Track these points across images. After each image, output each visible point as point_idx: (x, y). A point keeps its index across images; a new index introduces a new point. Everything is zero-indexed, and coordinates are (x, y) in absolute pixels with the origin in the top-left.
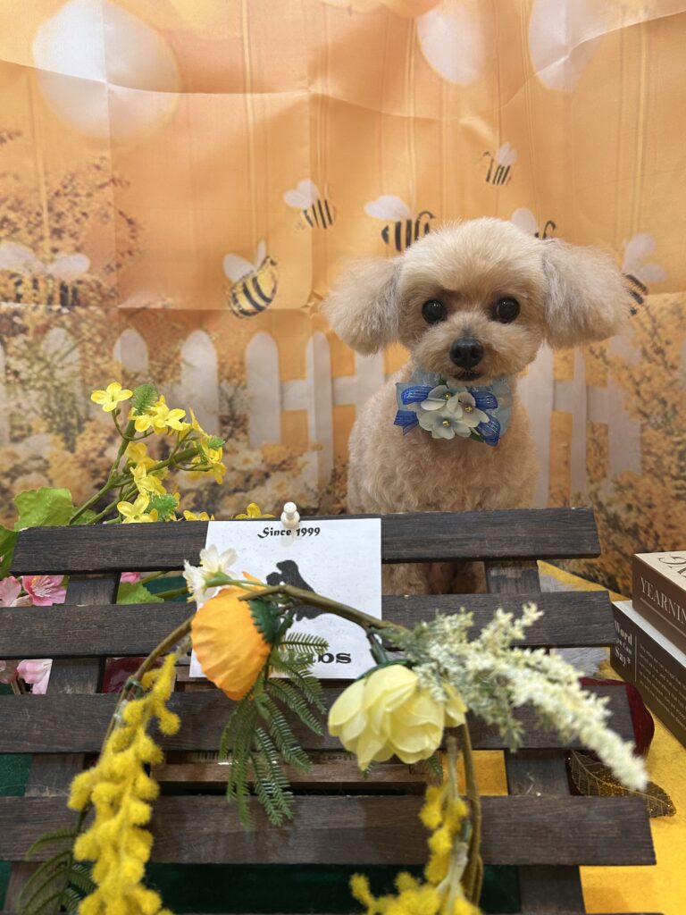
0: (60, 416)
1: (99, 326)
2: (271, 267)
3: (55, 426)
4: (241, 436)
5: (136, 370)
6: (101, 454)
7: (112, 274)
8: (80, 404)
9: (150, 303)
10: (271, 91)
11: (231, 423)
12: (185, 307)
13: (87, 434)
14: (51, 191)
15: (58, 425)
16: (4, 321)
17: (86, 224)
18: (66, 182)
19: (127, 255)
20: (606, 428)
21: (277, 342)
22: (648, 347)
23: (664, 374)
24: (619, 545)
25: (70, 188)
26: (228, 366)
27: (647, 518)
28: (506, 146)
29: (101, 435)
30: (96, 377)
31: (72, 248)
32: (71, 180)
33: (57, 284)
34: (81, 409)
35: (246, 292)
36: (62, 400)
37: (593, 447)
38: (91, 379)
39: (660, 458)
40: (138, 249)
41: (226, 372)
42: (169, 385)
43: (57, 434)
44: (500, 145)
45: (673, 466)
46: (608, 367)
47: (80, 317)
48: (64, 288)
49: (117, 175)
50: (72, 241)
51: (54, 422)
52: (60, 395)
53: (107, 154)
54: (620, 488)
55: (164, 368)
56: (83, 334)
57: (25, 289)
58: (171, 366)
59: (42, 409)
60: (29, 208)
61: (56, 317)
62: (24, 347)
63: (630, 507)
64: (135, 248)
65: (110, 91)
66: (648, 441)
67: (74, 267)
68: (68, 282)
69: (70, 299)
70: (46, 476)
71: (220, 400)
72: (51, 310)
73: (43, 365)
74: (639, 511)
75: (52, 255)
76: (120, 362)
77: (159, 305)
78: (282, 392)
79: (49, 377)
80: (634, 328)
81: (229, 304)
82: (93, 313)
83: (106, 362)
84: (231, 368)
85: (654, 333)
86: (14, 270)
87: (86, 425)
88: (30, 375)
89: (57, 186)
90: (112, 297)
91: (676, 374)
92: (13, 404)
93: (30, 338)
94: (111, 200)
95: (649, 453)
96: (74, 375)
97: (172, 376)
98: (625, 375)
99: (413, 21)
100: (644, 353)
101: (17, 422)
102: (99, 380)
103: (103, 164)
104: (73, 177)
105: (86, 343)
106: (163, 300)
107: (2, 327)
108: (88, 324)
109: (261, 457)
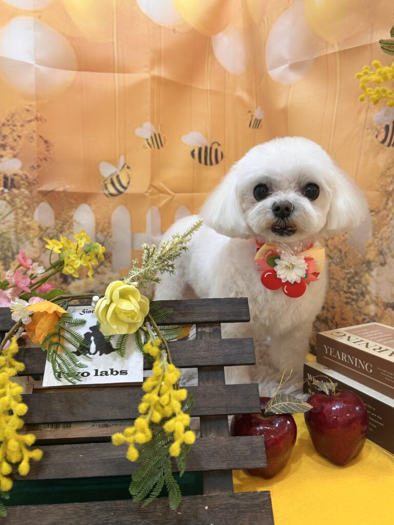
0: (2, 251)
1: (27, 200)
2: (127, 170)
4: (108, 264)
5: (47, 226)
7: (35, 171)
8: (13, 244)
9: (57, 188)
10: (129, 72)
12: (77, 190)
17: (21, 142)
18: (9, 118)
19: (44, 161)
21: (130, 212)
24: (319, 328)
25: (11, 122)
26: (101, 225)
27: (332, 314)
28: (259, 108)
30: (23, 229)
31: (11, 156)
32: (12, 117)
33: (2, 176)
34: (14, 247)
35: (113, 183)
36: (3, 242)
38: (20, 230)
39: (338, 281)
40: (50, 158)
41: (100, 227)
42: (66, 234)
44: (257, 107)
45: (345, 286)
47: (15, 194)
48: (6, 178)
49: (39, 115)
50: (11, 151)
53: (33, 103)
55: (64, 224)
56: (17, 204)
58: (68, 224)
61: (1, 194)
64: (48, 156)
65: (36, 69)
66: (332, 272)
67: (12, 166)
68: (8, 175)
69: (9, 184)
74: (328, 310)
76: (38, 220)
77: (61, 189)
78: (133, 240)
81: (103, 190)
82: (23, 192)
83: (30, 221)
84: (103, 226)
87: (19, 257)
89: (4, 121)
90: (34, 184)
94: (35, 129)
95: (333, 278)
96: (10, 227)
97: (69, 229)
99: (210, 38)
102: (25, 231)
103: (31, 109)
104: (13, 115)
105: (18, 210)
106: (64, 186)
108: (20, 199)
109: (119, 276)
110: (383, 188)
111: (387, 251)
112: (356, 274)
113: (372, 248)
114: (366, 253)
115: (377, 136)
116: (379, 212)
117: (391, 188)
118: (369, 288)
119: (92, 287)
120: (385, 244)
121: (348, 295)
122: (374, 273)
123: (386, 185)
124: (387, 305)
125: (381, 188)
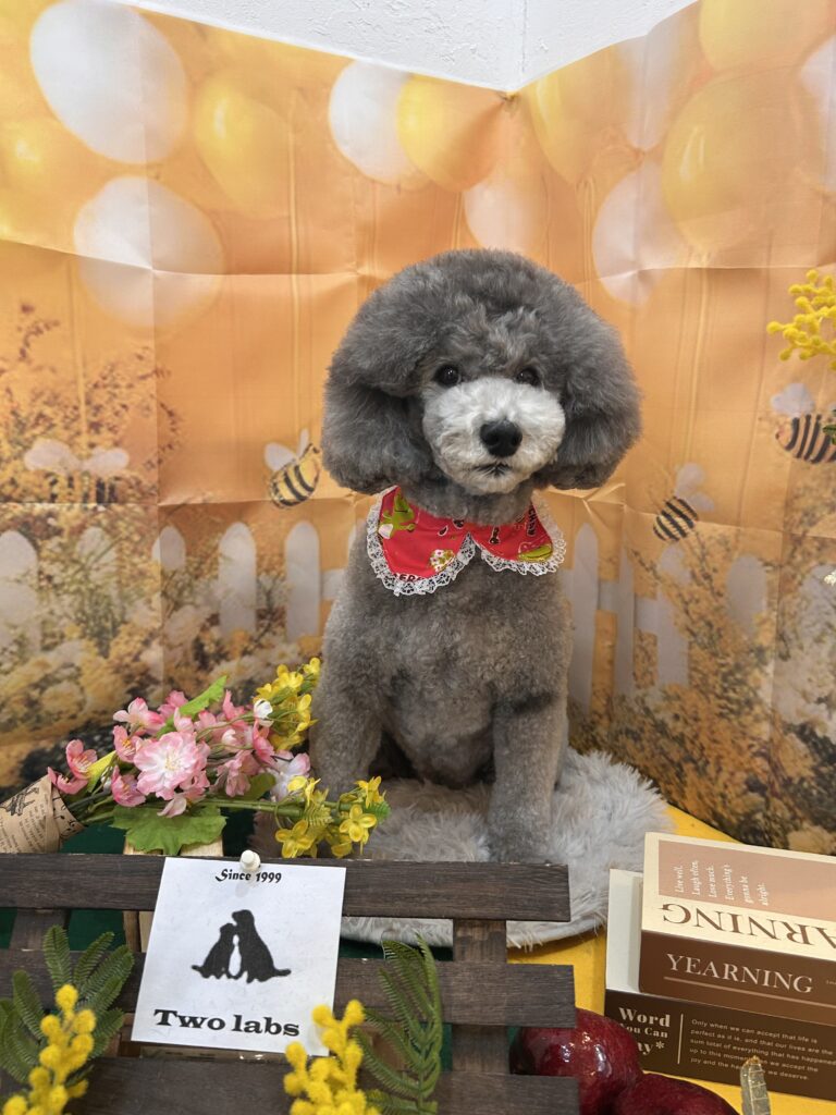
0: (94, 620)
1: (138, 524)
2: (315, 455)
3: (88, 631)
4: (279, 630)
5: (174, 569)
6: (136, 659)
7: (154, 470)
8: (116, 606)
9: (190, 499)
10: (316, 272)
11: (269, 616)
12: (226, 500)
13: (121, 638)
14: (89, 382)
15: (92, 630)
16: (38, 523)
17: (127, 417)
18: (106, 372)
19: (167, 450)
20: (655, 638)
21: (319, 532)
22: (697, 570)
23: (711, 598)
24: (666, 750)
25: (109, 379)
27: (693, 730)
29: (137, 638)
30: (132, 577)
31: (110, 443)
32: (111, 371)
33: (93, 481)
34: (117, 612)
35: (288, 481)
36: (97, 603)
37: (641, 655)
38: (127, 579)
39: (705, 677)
40: (178, 442)
41: (265, 564)
42: (206, 581)
43: (90, 640)
45: (717, 686)
46: (657, 581)
47: (117, 514)
48: (100, 485)
49: (160, 366)
50: (110, 435)
51: (87, 628)
52: (94, 598)
53: (151, 344)
54: (667, 698)
55: (201, 563)
56: (121, 532)
57: (62, 488)
58: (209, 561)
59: (76, 614)
60: (66, 403)
61: (92, 516)
62: (58, 550)
63: (677, 717)
64: (175, 440)
65: (156, 278)
66: (695, 658)
67: (111, 462)
68: (105, 479)
69: (107, 496)
70: (78, 684)
71: (258, 594)
72: (86, 509)
73: (77, 567)
77: (199, 500)
78: (322, 582)
79: (83, 579)
80: (684, 549)
82: (131, 510)
83: (145, 562)
84: (270, 560)
85: (702, 559)
86: (49, 469)
87: (122, 628)
88: (64, 579)
89: (96, 378)
90: (152, 495)
91: (722, 601)
92: (46, 610)
93: (64, 540)
94: (153, 392)
95: (695, 669)
96: (110, 575)
97: (210, 570)
98: (674, 592)
99: (460, 194)
100: (693, 575)
101: (49, 630)
102: (135, 581)
103: (147, 354)
104: (113, 367)
105: (123, 542)
106: (204, 494)
107: (35, 531)
108: (125, 522)
109: (298, 649)
110: (788, 528)
111: (792, 636)
112: (738, 667)
113: (767, 626)
114: (756, 635)
115: (777, 436)
116: (781, 566)
117: (799, 532)
118: (760, 694)
119: (249, 674)
120: (789, 623)
121: (723, 702)
122: (770, 669)
123: (791, 525)
124: (788, 728)
125: (784, 527)
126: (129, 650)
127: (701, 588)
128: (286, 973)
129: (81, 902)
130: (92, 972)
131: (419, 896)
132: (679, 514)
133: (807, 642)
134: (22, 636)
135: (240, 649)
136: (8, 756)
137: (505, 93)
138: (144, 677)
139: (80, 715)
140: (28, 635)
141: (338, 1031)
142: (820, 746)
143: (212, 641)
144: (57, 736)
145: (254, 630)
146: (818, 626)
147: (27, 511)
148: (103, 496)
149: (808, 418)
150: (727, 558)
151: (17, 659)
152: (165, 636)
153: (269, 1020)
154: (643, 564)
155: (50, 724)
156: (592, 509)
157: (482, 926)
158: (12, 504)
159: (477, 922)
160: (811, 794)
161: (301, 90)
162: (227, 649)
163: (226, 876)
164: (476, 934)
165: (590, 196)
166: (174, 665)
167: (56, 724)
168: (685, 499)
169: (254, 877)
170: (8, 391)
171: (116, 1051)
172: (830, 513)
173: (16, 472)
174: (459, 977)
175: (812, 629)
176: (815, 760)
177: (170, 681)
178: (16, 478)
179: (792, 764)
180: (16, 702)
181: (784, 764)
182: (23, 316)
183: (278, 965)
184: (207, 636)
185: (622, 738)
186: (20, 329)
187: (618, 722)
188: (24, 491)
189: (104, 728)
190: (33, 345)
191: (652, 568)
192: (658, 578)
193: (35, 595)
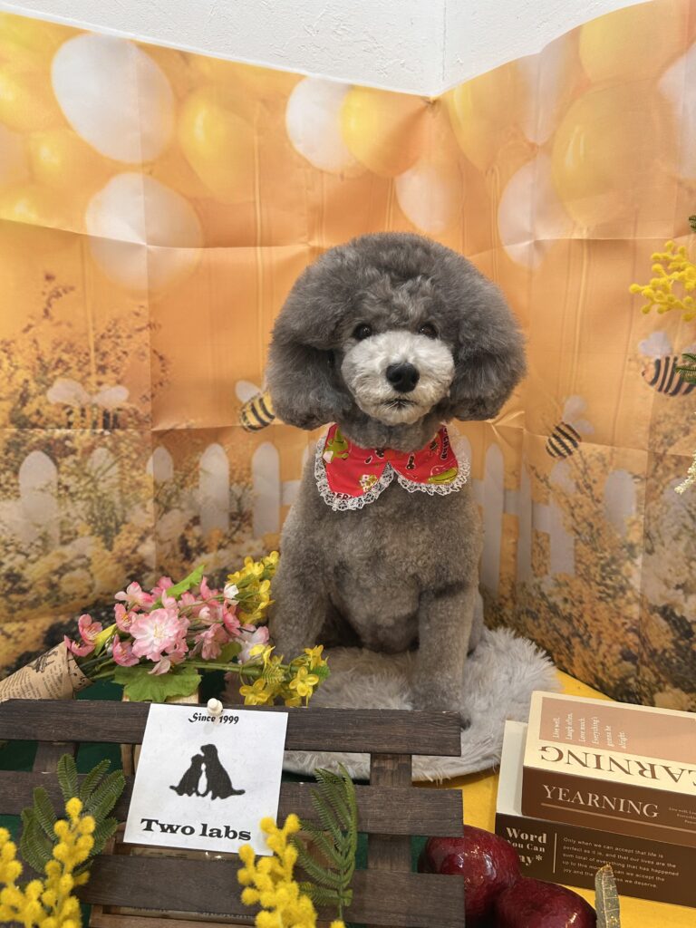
0: (102, 521)
1: (136, 445)
4: (247, 529)
5: (164, 480)
6: (134, 551)
7: (148, 403)
8: (118, 510)
9: (177, 425)
10: (277, 245)
11: (239, 518)
12: (205, 426)
13: (123, 535)
14: (97, 334)
15: (100, 529)
16: (58, 445)
17: (127, 361)
18: (110, 326)
19: (159, 387)
20: (548, 536)
21: (279, 450)
22: (580, 481)
23: (592, 504)
24: (558, 627)
25: (113, 331)
27: (579, 611)
29: (135, 535)
30: (131, 487)
31: (113, 382)
32: (115, 325)
33: (101, 412)
34: (119, 514)
35: (254, 410)
36: (103, 508)
37: (538, 549)
38: (127, 488)
39: (588, 567)
40: (167, 381)
41: (236, 477)
42: (189, 490)
43: (98, 536)
45: (597, 575)
46: (550, 490)
47: (119, 437)
48: (106, 414)
49: (152, 320)
50: (114, 375)
51: (96, 527)
52: (101, 504)
53: (145, 303)
54: (558, 584)
55: (186, 476)
56: (122, 452)
57: (76, 417)
58: (192, 474)
59: (87, 516)
60: (80, 350)
61: (100, 439)
62: (74, 466)
63: (566, 600)
64: (165, 379)
65: (149, 252)
66: (579, 552)
67: (115, 397)
68: (110, 410)
69: (111, 423)
70: (88, 571)
71: (231, 500)
72: (95, 433)
73: (88, 479)
74: (573, 604)
75: (97, 387)
77: (183, 426)
78: (282, 491)
79: (93, 489)
80: (570, 465)
81: (240, 421)
82: (130, 434)
83: (141, 475)
84: (241, 473)
85: (585, 472)
86: (66, 402)
87: (123, 527)
88: (78, 488)
89: (102, 330)
90: (147, 422)
91: (600, 506)
92: (63, 513)
93: (78, 458)
94: (148, 341)
95: (580, 562)
96: (113, 486)
97: (192, 482)
98: (563, 499)
99: (392, 180)
100: (578, 486)
101: (66, 529)
102: (133, 490)
103: (142, 311)
104: (116, 322)
105: (124, 459)
106: (187, 421)
107: (55, 451)
108: (126, 443)
109: (263, 545)
110: (652, 447)
111: (656, 535)
112: (613, 560)
113: (636, 527)
114: (628, 534)
115: (643, 374)
116: (647, 479)
117: (661, 451)
118: (631, 581)
119: (223, 564)
120: (653, 524)
121: (602, 588)
122: (639, 561)
123: (655, 445)
124: (654, 609)
125: (649, 447)
126: (129, 544)
127: (583, 496)
128: (241, 792)
129: (86, 736)
130: (94, 791)
131: (344, 735)
132: (566, 436)
133: (667, 540)
134: (45, 533)
135: (216, 544)
136: (35, 628)
137: (428, 98)
138: (140, 566)
139: (91, 595)
140: (50, 532)
141: (279, 837)
142: (678, 624)
143: (195, 537)
144: (72, 612)
145: (228, 528)
146: (676, 527)
147: (48, 435)
148: (108, 423)
149: (668, 359)
150: (604, 472)
151: (41, 551)
152: (157, 534)
153: (228, 828)
154: (538, 476)
155: (66, 602)
156: (499, 432)
157: (393, 759)
158: (37, 430)
159: (389, 756)
160: (672, 663)
161: (264, 101)
162: (206, 543)
163: (196, 718)
164: (389, 765)
165: (496, 181)
166: (165, 556)
167: (71, 603)
168: (570, 424)
169: (218, 719)
170: (35, 341)
171: (112, 850)
172: (684, 436)
173: (40, 405)
174: (374, 797)
175: (672, 529)
176: (674, 635)
177: (161, 569)
178: (41, 410)
179: (657, 639)
180: (40, 585)
181: (651, 638)
182: (47, 283)
183: (236, 786)
184: (191, 533)
185: (524, 617)
186: (44, 293)
187: (520, 604)
188: (47, 420)
189: (108, 606)
190: (54, 306)
191: (545, 480)
192: (550, 488)
193: (55, 501)
